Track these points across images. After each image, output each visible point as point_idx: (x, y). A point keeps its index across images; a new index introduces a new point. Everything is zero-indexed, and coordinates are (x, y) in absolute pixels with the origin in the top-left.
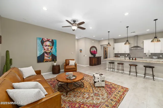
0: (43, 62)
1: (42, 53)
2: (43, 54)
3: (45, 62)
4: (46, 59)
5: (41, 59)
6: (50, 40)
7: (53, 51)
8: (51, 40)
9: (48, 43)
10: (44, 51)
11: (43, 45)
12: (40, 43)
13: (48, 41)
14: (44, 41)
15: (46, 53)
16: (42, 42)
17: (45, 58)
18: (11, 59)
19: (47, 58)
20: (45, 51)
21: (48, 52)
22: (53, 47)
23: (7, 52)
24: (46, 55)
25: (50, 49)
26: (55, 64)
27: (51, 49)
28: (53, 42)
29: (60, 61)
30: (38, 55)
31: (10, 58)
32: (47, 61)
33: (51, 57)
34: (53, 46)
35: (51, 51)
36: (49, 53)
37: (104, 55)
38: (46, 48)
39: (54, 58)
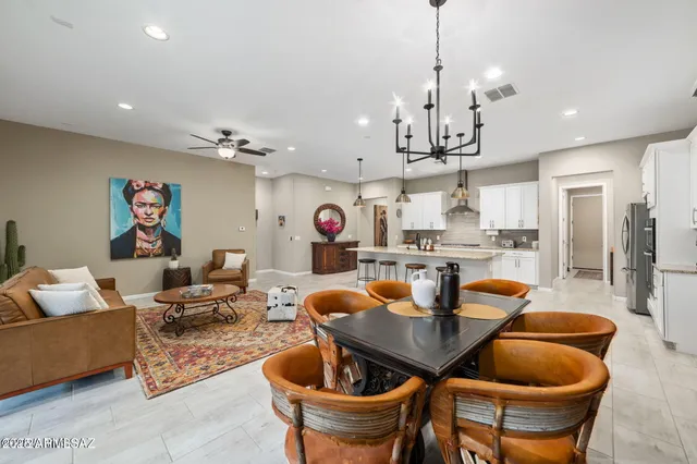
0: (131, 257)
1: (126, 230)
2: (133, 231)
3: (139, 257)
4: (141, 248)
5: (123, 248)
6: (156, 185)
7: (169, 223)
8: (161, 186)
9: (149, 196)
10: (136, 221)
11: (130, 202)
12: (121, 197)
13: (151, 188)
14: (136, 188)
15: (143, 228)
16: (129, 192)
17: (138, 245)
18: (22, 248)
19: (145, 245)
20: (139, 224)
21: (148, 224)
22: (169, 209)
23: (10, 225)
24: (140, 234)
25: (156, 216)
26: (174, 265)
27: (161, 216)
28: (166, 193)
29: (193, 256)
30: (113, 237)
31: (20, 244)
32: (145, 256)
33: (159, 243)
34: (167, 204)
35: (160, 223)
36: (154, 227)
37: (378, 236)
38: (141, 211)
39: (171, 246)
